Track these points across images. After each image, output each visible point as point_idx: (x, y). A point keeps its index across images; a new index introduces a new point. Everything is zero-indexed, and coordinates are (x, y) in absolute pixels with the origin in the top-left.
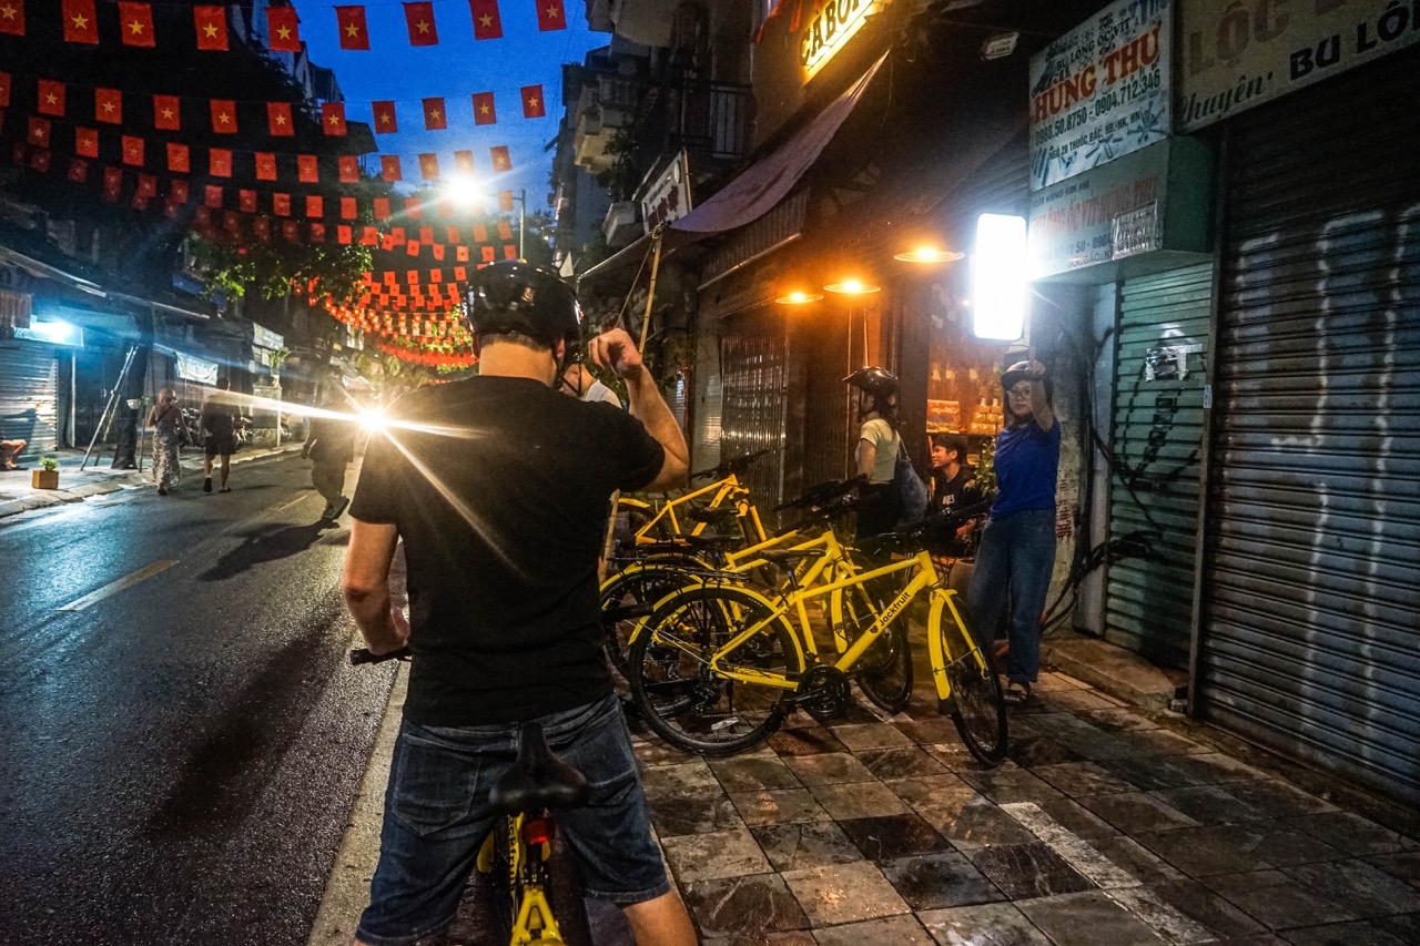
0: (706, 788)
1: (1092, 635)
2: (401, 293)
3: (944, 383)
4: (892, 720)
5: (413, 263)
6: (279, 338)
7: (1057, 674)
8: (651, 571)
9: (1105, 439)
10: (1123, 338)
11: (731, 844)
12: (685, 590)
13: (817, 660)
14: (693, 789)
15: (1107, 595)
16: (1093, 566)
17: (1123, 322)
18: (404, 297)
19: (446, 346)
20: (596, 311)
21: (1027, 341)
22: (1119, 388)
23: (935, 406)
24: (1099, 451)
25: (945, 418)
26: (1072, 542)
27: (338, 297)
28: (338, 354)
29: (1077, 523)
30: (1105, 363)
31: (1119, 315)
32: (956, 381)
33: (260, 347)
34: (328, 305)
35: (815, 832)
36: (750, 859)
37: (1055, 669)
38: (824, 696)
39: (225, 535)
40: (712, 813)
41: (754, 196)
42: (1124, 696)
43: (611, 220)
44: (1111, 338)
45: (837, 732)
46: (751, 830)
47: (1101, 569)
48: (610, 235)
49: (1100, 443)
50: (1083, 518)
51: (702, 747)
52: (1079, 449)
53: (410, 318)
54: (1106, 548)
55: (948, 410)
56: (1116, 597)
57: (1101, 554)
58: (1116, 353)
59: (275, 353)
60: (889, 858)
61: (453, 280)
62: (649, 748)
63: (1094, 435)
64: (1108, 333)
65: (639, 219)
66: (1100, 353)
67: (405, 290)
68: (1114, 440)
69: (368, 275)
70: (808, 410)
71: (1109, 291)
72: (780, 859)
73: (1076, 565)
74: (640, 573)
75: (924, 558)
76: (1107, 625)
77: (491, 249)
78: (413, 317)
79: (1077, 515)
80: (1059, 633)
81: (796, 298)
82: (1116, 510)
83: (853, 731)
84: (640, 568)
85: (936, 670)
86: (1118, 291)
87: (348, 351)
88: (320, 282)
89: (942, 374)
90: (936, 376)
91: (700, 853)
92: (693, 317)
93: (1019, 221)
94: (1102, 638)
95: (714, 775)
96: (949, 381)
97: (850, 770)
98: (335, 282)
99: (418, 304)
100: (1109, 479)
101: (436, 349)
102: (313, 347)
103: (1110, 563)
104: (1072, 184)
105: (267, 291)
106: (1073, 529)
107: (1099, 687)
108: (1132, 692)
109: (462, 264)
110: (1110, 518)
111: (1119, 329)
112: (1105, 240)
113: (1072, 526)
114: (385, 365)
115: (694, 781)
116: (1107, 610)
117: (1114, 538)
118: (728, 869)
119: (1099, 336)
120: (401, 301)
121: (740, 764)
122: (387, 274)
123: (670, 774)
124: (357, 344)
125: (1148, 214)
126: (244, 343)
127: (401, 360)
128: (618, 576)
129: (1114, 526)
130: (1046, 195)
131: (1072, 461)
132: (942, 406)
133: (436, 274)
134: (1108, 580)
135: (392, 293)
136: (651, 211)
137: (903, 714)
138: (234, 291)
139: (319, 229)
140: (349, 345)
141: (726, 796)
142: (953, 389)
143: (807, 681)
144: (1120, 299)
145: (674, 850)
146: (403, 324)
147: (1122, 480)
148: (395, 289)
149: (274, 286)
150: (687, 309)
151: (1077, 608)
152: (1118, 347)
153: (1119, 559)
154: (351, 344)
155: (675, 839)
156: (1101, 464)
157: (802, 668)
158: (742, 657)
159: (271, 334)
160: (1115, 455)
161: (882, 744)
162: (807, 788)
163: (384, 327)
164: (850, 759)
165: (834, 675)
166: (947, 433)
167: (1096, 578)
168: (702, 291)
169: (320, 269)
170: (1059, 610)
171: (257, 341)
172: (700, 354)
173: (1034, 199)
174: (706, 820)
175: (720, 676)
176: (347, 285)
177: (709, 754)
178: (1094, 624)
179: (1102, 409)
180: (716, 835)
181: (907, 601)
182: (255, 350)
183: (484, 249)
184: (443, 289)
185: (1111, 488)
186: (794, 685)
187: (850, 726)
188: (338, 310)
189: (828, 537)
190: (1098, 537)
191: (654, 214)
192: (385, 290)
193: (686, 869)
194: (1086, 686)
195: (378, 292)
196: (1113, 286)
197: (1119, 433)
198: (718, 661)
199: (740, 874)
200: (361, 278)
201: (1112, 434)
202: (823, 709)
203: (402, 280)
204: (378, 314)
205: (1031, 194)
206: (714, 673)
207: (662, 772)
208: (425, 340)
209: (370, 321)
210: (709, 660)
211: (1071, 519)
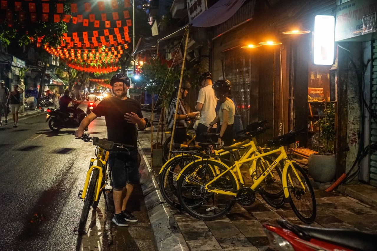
0: (203, 229)
1: (365, 183)
2: (79, 41)
3: (316, 80)
4: (276, 211)
5: (85, 29)
6: (23, 62)
7: (348, 197)
8: (185, 156)
9: (368, 104)
10: (374, 63)
11: (209, 242)
12: (196, 161)
13: (244, 186)
14: (199, 229)
15: (370, 166)
16: (365, 155)
17: (374, 57)
18: (81, 43)
19: (98, 63)
20: (168, 47)
21: (336, 65)
22: (373, 83)
23: (312, 90)
24: (366, 109)
25: (317, 95)
26: (357, 146)
27: (52, 44)
28: (49, 68)
29: (359, 138)
30: (368, 73)
31: (373, 54)
32: (322, 79)
33: (15, 67)
34: (46, 47)
35: (238, 240)
36: (215, 246)
37: (348, 195)
38: (246, 198)
39: (13, 150)
40: (204, 235)
41: (229, 7)
42: (370, 204)
43: (173, 8)
44: (370, 63)
45: (253, 214)
46: (216, 239)
47: (368, 155)
48: (174, 14)
49: (366, 105)
50: (361, 135)
51: (203, 217)
52: (359, 108)
53: (83, 52)
54: (369, 148)
55: (318, 92)
56: (373, 167)
57: (367, 150)
58: (372, 70)
59: (21, 69)
60: (261, 246)
61: (103, 35)
62: (184, 218)
63: (364, 101)
64: (369, 61)
65: (186, 7)
66: (366, 69)
67: (81, 40)
68: (371, 104)
69: (65, 35)
70: (259, 92)
71: (369, 45)
72: (225, 246)
73: (359, 154)
74: (181, 157)
75: (282, 149)
76: (370, 179)
77: (120, 22)
78: (84, 51)
79: (359, 134)
80: (352, 182)
81: (250, 46)
82: (373, 132)
83: (260, 214)
84: (181, 155)
85: (284, 188)
86: (372, 45)
87: (52, 67)
88: (44, 38)
89: (315, 76)
90: (312, 77)
91: (198, 244)
92: (211, 50)
93: (332, 17)
94: (368, 183)
95: (206, 225)
96: (318, 79)
97: (255, 224)
98: (51, 38)
99: (87, 46)
100: (370, 120)
101: (94, 65)
102: (37, 65)
103: (371, 154)
104: (350, 4)
105: (20, 42)
106: (357, 140)
107: (362, 201)
108: (372, 202)
109: (107, 28)
110: (371, 135)
111: (373, 60)
112: (359, 27)
113: (357, 138)
114: (69, 73)
115: (199, 227)
116: (370, 172)
117: (373, 143)
118: (207, 248)
119: (366, 62)
120: (79, 45)
121: (215, 222)
122: (74, 34)
123: (191, 225)
124: (56, 63)
125: (373, 18)
126: (7, 65)
127: (77, 70)
128: (173, 158)
129: (372, 139)
130: (341, 7)
131: (356, 113)
132: (316, 90)
133: (95, 33)
134: (370, 160)
135: (75, 42)
136: (190, 6)
137: (281, 209)
138: (6, 42)
139: (46, 17)
140: (53, 64)
141: (210, 231)
142: (320, 82)
143: (239, 193)
144: (373, 48)
145: (190, 244)
146: (79, 55)
147: (374, 120)
148: (76, 39)
149: (24, 40)
150: (209, 47)
151: (360, 172)
152: (372, 67)
153: (374, 151)
154: (54, 63)
155: (191, 241)
156: (367, 114)
157: (238, 188)
158: (216, 185)
159: (20, 61)
160: (372, 110)
161: (269, 217)
162: (239, 229)
163: (70, 56)
164: (256, 221)
165: (249, 190)
166: (317, 102)
167: (366, 160)
168: (214, 40)
169: (45, 32)
170: (352, 173)
171: (13, 64)
172: (215, 68)
173: (338, 8)
174: (202, 237)
175: (209, 191)
176: (56, 39)
177: (205, 219)
178: (365, 178)
179: (367, 91)
180: (205, 240)
181: (276, 165)
182: (13, 68)
183: (117, 22)
184: (98, 39)
185: (371, 123)
186: (235, 195)
187: (258, 212)
188: (50, 49)
189: (252, 143)
190: (366, 144)
191: (192, 7)
192: (72, 40)
193: (193, 248)
194: (357, 201)
195: (69, 41)
196: (370, 43)
197: (373, 101)
198: (208, 186)
199: (211, 249)
200: (63, 36)
201: (371, 102)
202: (245, 203)
203: (80, 36)
204: (68, 50)
205: (337, 6)
206: (207, 190)
207: (188, 224)
208: (89, 61)
209: (64, 54)
210: (205, 186)
211: (357, 136)
